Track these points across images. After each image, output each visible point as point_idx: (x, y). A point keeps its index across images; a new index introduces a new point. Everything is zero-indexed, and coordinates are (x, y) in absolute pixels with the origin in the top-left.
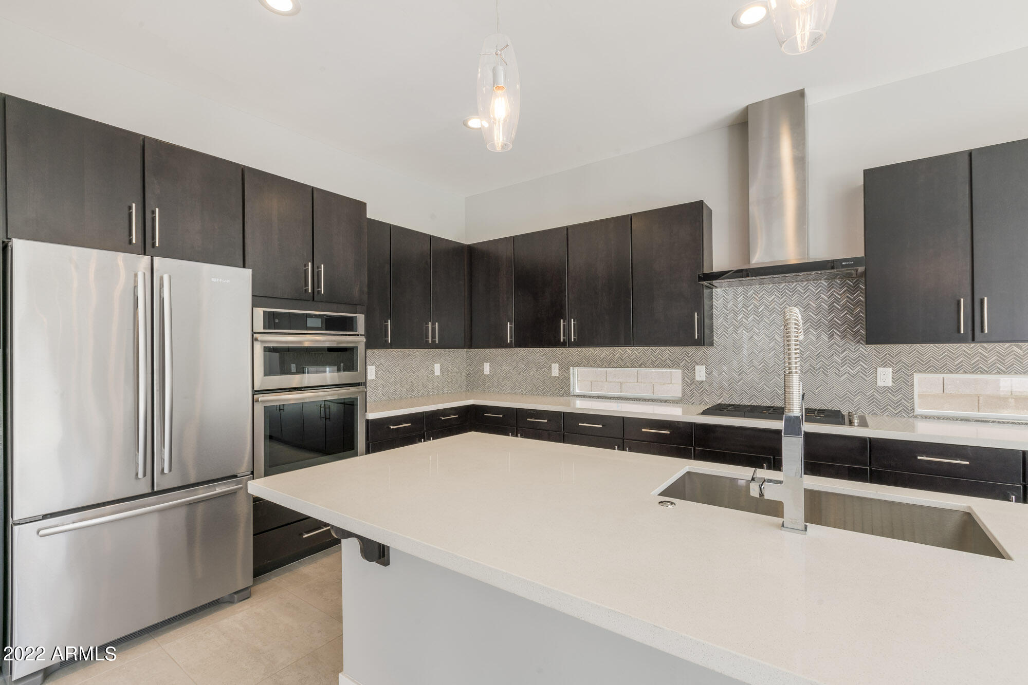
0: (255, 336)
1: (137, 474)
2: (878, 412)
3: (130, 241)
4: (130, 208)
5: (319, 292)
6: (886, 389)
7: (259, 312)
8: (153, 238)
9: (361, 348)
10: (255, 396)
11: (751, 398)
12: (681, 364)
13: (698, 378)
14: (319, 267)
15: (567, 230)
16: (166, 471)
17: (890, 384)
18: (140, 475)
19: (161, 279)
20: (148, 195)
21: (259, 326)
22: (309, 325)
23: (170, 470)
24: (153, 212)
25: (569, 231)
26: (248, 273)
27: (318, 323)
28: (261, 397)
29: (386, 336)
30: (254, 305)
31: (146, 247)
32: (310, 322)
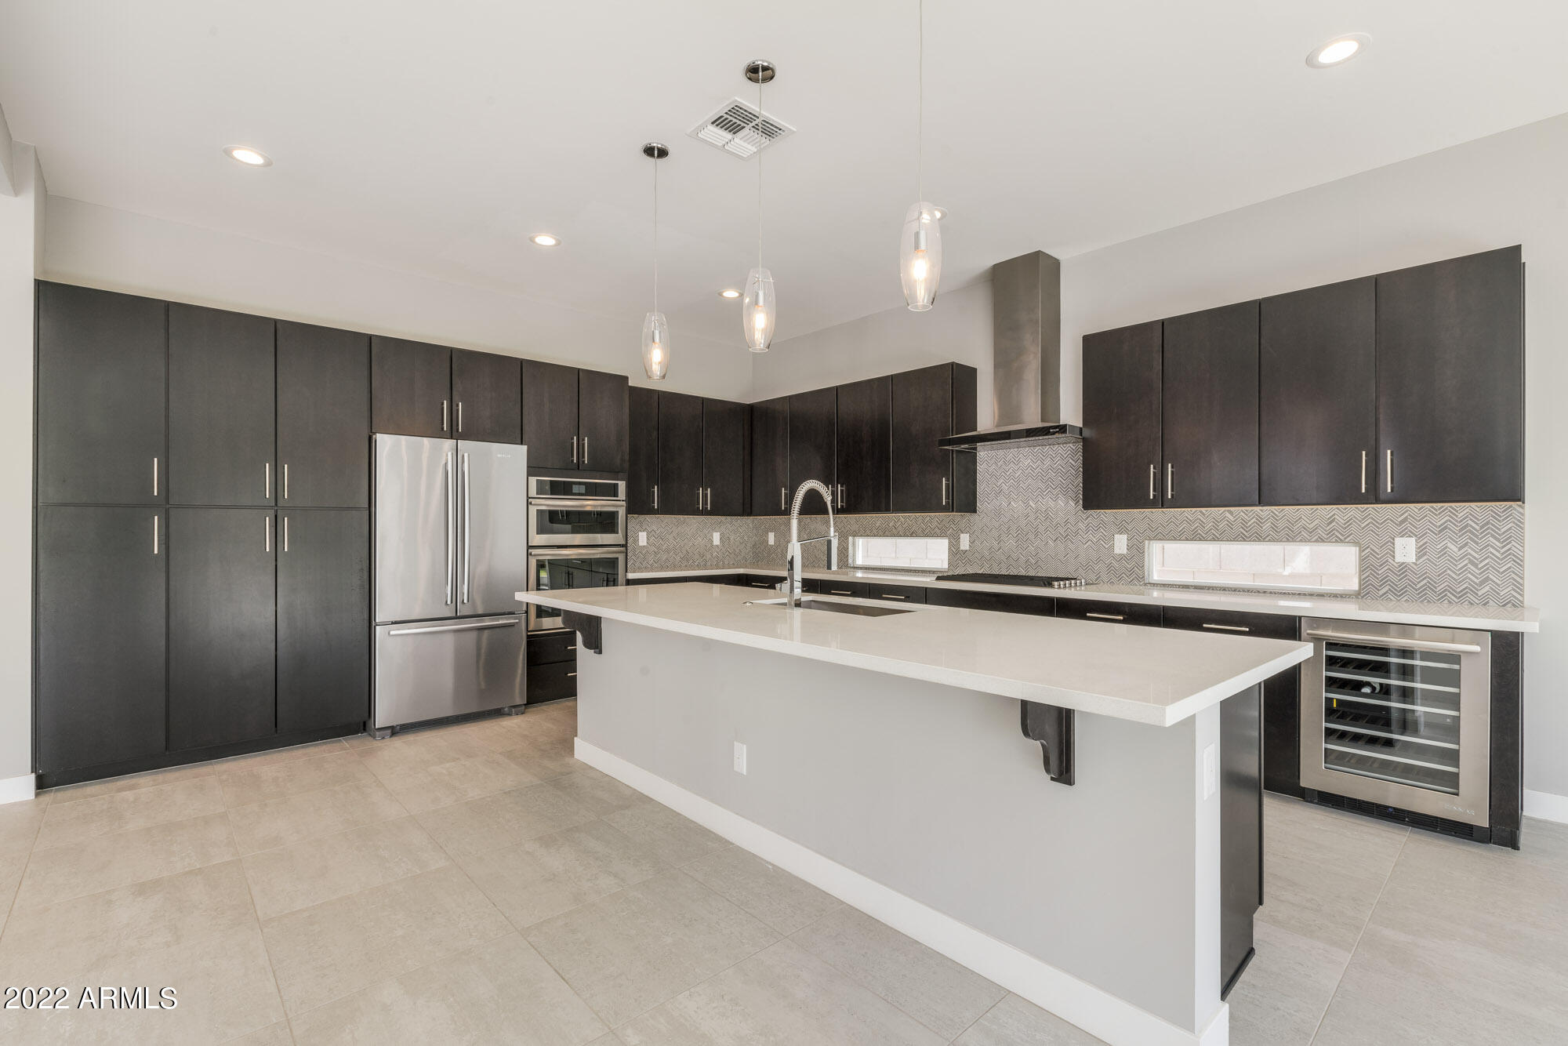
0: (530, 500)
1: (447, 602)
2: (1114, 580)
3: (443, 429)
4: (443, 404)
5: (584, 462)
6: (1122, 557)
7: (533, 480)
8: (458, 425)
9: (622, 512)
10: (530, 551)
11: (1008, 568)
12: (948, 532)
13: (962, 548)
14: (584, 440)
15: (837, 389)
16: (465, 601)
17: (1125, 551)
18: (449, 602)
19: (463, 456)
20: (454, 393)
21: (533, 492)
22: (574, 491)
23: (468, 601)
24: (458, 405)
25: (839, 391)
26: (525, 448)
27: (583, 489)
28: (534, 552)
29: (654, 502)
30: (530, 474)
31: (453, 434)
32: (575, 489)
